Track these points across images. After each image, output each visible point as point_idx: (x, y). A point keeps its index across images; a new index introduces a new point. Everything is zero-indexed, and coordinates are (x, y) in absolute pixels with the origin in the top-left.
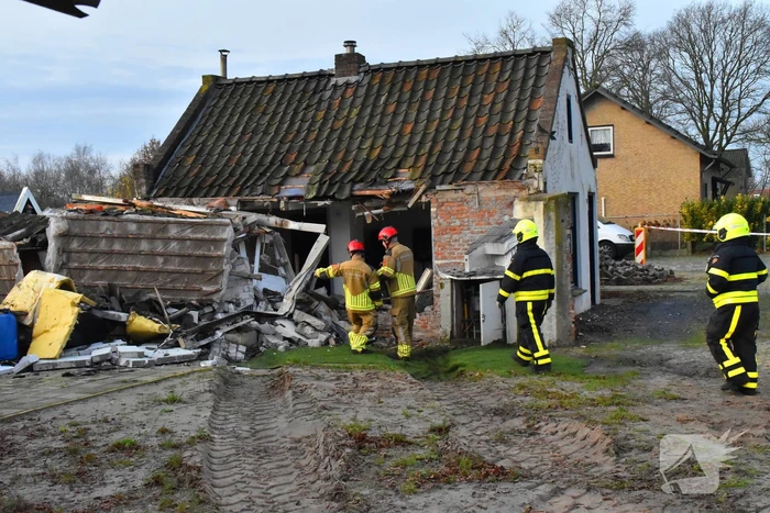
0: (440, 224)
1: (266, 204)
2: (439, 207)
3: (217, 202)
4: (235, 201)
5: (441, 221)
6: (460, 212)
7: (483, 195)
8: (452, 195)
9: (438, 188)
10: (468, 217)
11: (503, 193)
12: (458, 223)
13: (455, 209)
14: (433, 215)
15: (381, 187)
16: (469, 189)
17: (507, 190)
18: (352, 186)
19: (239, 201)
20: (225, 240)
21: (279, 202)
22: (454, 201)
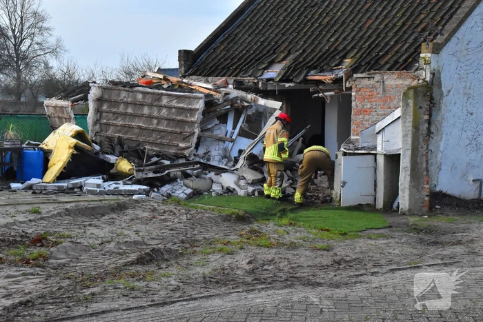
0: (357, 106)
1: (250, 84)
2: (357, 92)
3: (220, 81)
4: (232, 81)
5: (358, 103)
6: (371, 97)
7: (386, 83)
8: (366, 82)
9: (355, 76)
10: (375, 101)
11: (400, 82)
12: (369, 106)
13: (368, 94)
14: (353, 98)
15: (326, 74)
16: (377, 77)
17: (404, 79)
18: (308, 72)
19: (235, 80)
20: (197, 110)
21: (258, 82)
22: (367, 87)
